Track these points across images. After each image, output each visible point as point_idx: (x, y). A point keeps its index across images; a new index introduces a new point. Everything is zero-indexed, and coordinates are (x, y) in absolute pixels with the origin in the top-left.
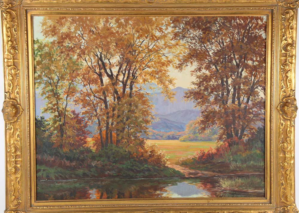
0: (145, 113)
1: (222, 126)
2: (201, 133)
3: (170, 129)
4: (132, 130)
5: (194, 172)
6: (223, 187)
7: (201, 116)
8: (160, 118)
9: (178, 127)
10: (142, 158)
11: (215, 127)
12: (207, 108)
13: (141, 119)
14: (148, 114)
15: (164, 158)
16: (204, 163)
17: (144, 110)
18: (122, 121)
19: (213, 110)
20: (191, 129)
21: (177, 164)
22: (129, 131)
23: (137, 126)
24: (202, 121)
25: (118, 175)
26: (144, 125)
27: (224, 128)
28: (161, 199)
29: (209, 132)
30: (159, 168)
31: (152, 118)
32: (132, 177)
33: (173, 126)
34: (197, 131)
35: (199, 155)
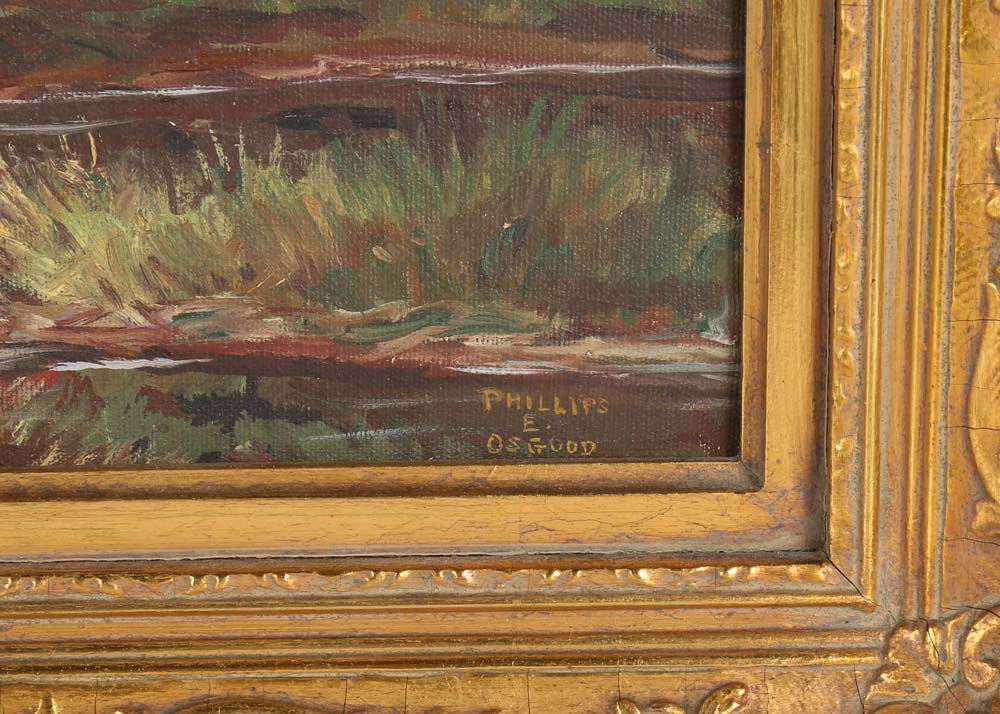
6: (32, 301)
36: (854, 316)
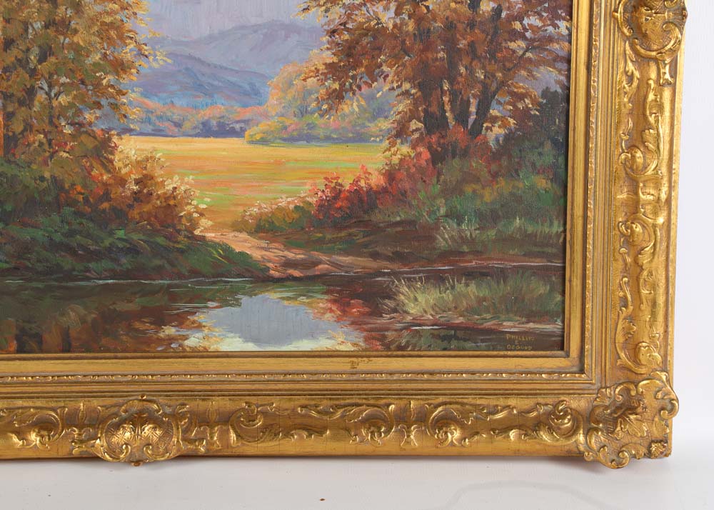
0: (113, 33)
1: (407, 86)
2: (326, 111)
3: (211, 96)
4: (63, 99)
5: (302, 259)
6: (408, 313)
7: (328, 49)
8: (170, 54)
9: (240, 87)
10: (105, 205)
11: (382, 89)
12: (349, 16)
13: (97, 57)
14: (121, 37)
15: (190, 204)
16: (338, 226)
17: (108, 19)
18: (22, 62)
19: (373, 23)
20: (289, 97)
21: (238, 226)
22: (51, 102)
23: (83, 82)
24: (330, 66)
25: (16, 268)
26: (108, 79)
27: (413, 91)
28: (181, 354)
29: (357, 110)
30: (171, 244)
31: (141, 54)
32: (69, 276)
33: (220, 84)
34: (314, 104)
35: (320, 193)
36: (590, 318)
